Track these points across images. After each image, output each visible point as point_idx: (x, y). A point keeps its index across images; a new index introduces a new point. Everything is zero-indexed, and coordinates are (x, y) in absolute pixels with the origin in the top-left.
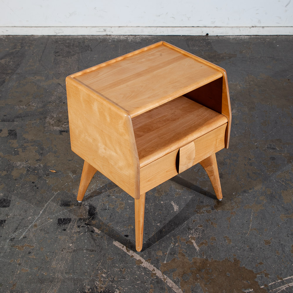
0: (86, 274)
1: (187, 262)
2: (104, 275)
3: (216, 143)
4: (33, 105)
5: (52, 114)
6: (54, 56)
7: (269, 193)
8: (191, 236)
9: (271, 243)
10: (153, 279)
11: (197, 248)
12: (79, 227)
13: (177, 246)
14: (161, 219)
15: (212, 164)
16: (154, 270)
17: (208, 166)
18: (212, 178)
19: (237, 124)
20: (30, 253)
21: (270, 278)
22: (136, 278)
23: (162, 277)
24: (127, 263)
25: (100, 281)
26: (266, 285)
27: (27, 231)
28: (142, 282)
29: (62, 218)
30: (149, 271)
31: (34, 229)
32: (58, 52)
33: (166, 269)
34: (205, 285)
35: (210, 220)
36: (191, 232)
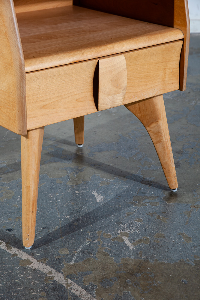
1: (111, 264)
3: (165, 75)
8: (122, 231)
10: (46, 285)
11: (131, 247)
13: (96, 243)
14: (73, 211)
15: (159, 119)
16: (50, 273)
17: (152, 122)
18: (159, 147)
22: (15, 283)
23: (63, 282)
24: (4, 264)
28: (26, 288)
30: (42, 273)
33: (72, 271)
34: (141, 294)
35: (155, 214)
36: (123, 226)
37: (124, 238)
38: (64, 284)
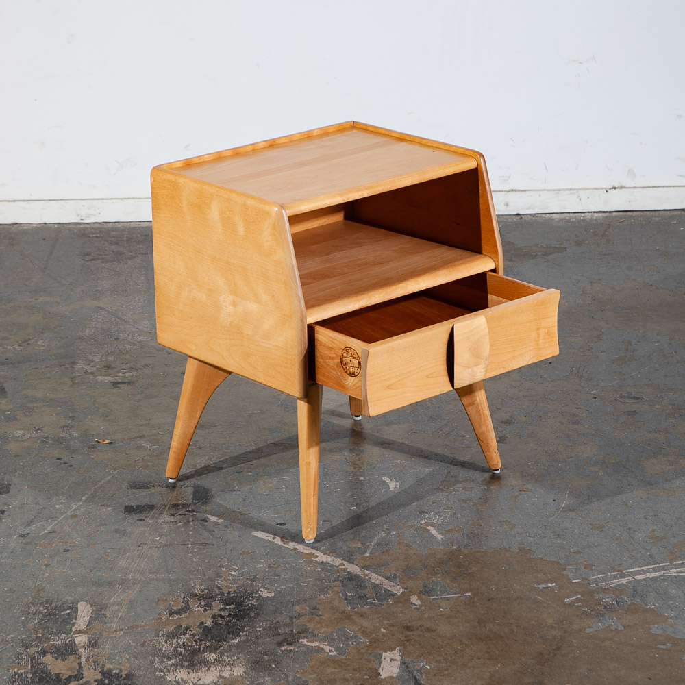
0: (195, 573)
1: (415, 554)
2: (233, 573)
4: (39, 343)
5: (90, 357)
6: (80, 260)
7: (614, 461)
8: (426, 521)
9: (606, 528)
10: (340, 576)
11: (440, 537)
12: (173, 515)
13: (394, 535)
14: (360, 501)
16: (342, 565)
18: (472, 411)
19: (550, 363)
20: (67, 551)
21: (596, 570)
22: (303, 575)
24: (284, 558)
25: (225, 580)
26: (583, 579)
27: (57, 524)
28: (316, 579)
29: (133, 504)
30: (332, 566)
31: (71, 521)
32: (89, 254)
33: (368, 562)
34: (453, 580)
35: (471, 500)
36: (427, 516)
37: (429, 528)
38: (360, 574)
